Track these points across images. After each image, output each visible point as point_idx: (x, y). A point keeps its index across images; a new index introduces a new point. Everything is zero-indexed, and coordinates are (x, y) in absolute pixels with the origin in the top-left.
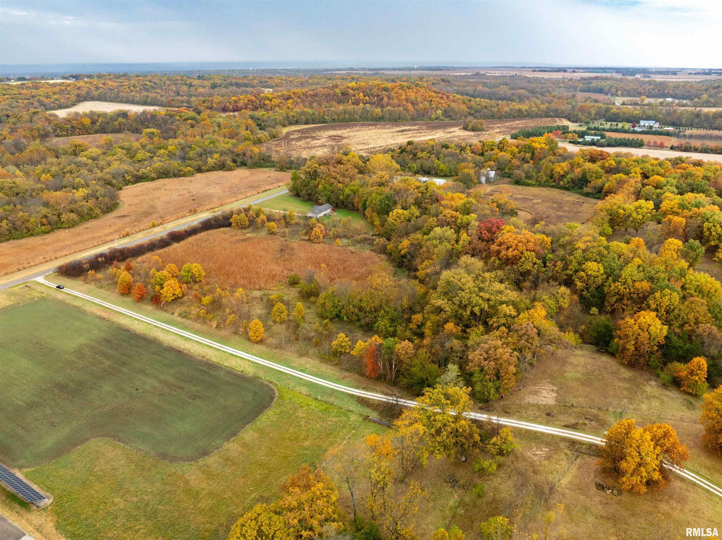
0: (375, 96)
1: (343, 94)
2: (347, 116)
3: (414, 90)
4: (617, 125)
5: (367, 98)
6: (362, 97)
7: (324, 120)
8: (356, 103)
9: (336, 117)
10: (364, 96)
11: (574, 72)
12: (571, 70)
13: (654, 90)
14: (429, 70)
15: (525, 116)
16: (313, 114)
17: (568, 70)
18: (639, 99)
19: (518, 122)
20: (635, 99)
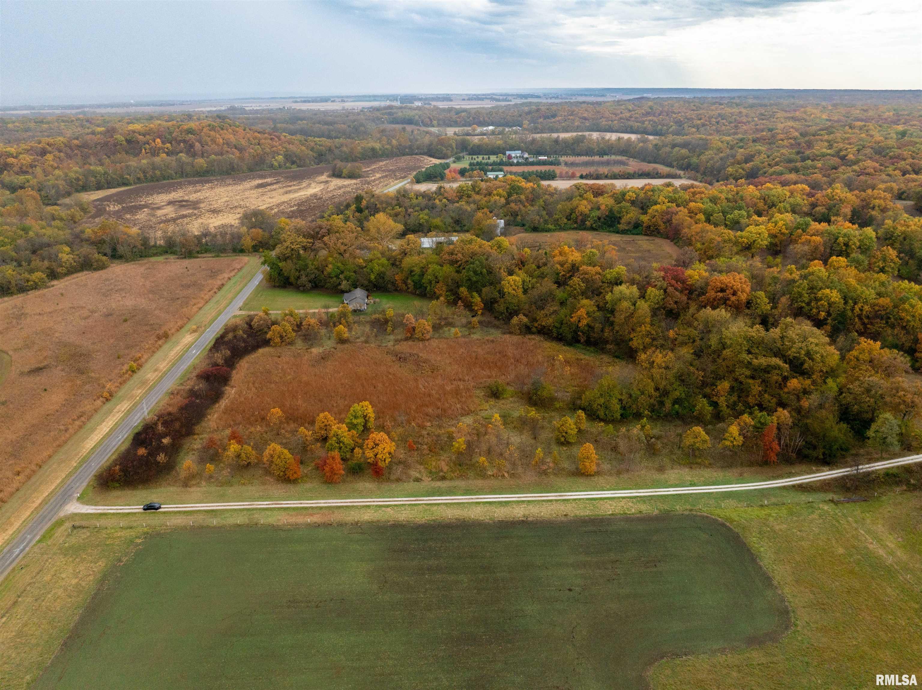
0: (180, 141)
1: (129, 141)
2: (158, 172)
3: (230, 130)
4: (489, 158)
5: (168, 145)
6: (160, 145)
7: (126, 182)
8: (155, 152)
9: (141, 175)
10: (163, 143)
11: (343, 101)
12: (340, 100)
13: (469, 118)
14: (153, 105)
15: (382, 156)
16: (105, 173)
17: (337, 99)
18: (470, 128)
19: (381, 163)
20: (466, 128)
